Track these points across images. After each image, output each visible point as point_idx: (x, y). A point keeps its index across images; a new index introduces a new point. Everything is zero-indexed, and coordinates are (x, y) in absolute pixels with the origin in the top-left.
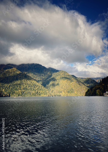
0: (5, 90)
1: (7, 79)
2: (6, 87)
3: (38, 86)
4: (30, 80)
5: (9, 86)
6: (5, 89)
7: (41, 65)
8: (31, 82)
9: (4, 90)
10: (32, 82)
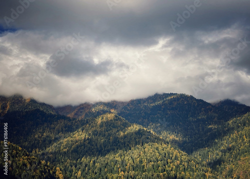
0: (84, 174)
1: (89, 143)
2: (86, 166)
3: (176, 158)
4: (153, 142)
5: (94, 162)
6: (84, 170)
7: (192, 97)
8: (157, 149)
9: (80, 173)
10: (160, 148)
